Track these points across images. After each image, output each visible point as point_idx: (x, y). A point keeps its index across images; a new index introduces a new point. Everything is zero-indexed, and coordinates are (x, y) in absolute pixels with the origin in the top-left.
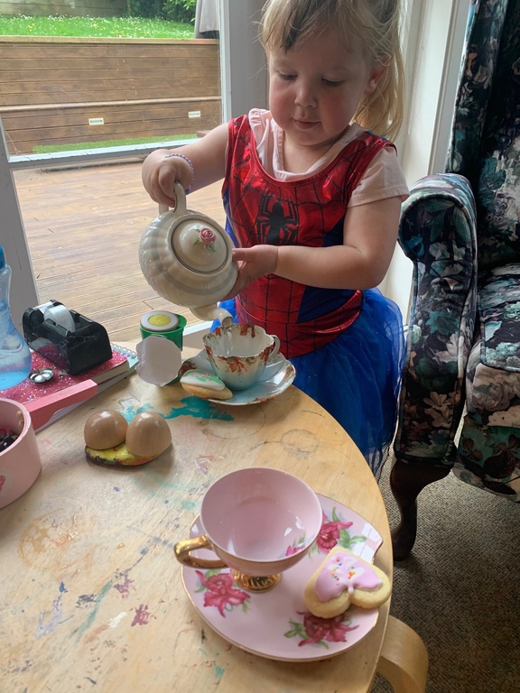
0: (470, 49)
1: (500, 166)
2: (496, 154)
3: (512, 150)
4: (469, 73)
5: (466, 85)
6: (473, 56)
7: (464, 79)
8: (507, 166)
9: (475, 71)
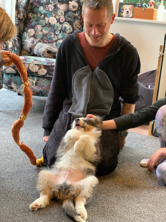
0: (16, 10)
1: (26, 35)
2: (25, 33)
3: (28, 32)
4: (17, 15)
5: (16, 17)
6: (17, 12)
7: (16, 16)
8: (27, 35)
9: (18, 15)
